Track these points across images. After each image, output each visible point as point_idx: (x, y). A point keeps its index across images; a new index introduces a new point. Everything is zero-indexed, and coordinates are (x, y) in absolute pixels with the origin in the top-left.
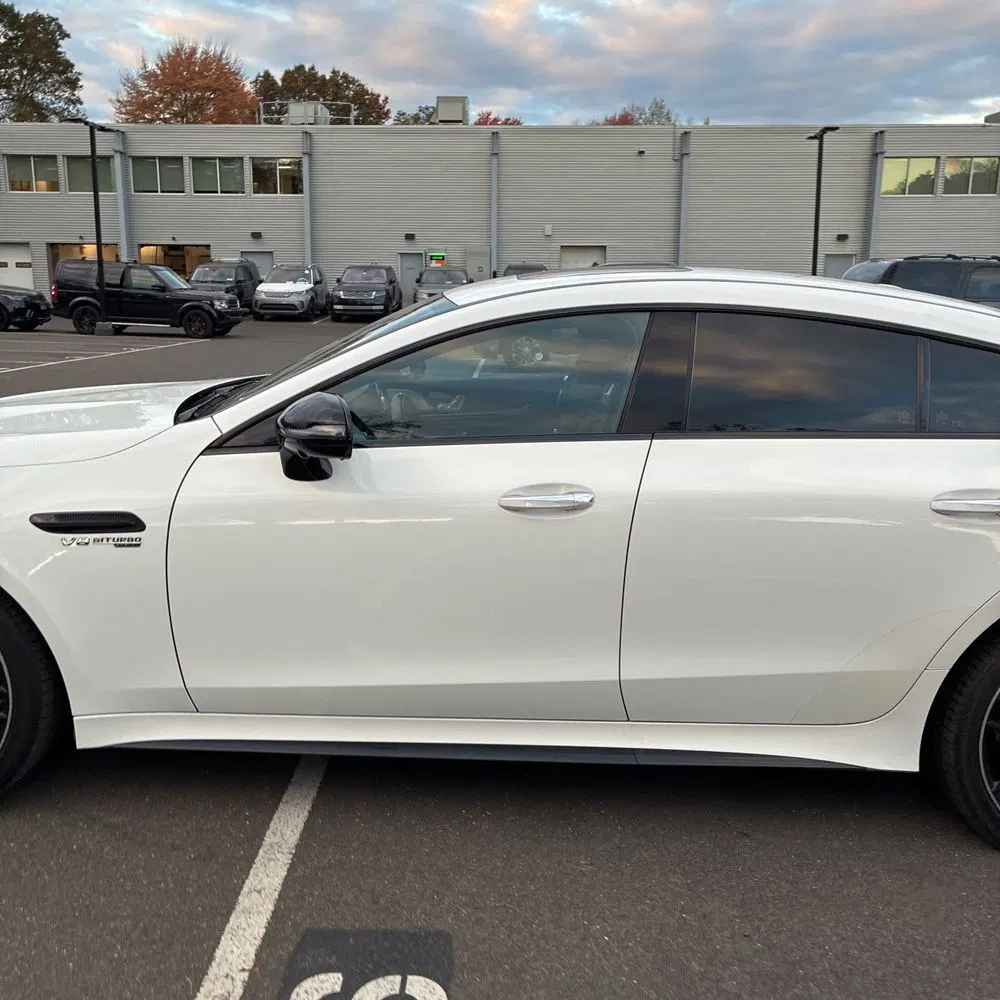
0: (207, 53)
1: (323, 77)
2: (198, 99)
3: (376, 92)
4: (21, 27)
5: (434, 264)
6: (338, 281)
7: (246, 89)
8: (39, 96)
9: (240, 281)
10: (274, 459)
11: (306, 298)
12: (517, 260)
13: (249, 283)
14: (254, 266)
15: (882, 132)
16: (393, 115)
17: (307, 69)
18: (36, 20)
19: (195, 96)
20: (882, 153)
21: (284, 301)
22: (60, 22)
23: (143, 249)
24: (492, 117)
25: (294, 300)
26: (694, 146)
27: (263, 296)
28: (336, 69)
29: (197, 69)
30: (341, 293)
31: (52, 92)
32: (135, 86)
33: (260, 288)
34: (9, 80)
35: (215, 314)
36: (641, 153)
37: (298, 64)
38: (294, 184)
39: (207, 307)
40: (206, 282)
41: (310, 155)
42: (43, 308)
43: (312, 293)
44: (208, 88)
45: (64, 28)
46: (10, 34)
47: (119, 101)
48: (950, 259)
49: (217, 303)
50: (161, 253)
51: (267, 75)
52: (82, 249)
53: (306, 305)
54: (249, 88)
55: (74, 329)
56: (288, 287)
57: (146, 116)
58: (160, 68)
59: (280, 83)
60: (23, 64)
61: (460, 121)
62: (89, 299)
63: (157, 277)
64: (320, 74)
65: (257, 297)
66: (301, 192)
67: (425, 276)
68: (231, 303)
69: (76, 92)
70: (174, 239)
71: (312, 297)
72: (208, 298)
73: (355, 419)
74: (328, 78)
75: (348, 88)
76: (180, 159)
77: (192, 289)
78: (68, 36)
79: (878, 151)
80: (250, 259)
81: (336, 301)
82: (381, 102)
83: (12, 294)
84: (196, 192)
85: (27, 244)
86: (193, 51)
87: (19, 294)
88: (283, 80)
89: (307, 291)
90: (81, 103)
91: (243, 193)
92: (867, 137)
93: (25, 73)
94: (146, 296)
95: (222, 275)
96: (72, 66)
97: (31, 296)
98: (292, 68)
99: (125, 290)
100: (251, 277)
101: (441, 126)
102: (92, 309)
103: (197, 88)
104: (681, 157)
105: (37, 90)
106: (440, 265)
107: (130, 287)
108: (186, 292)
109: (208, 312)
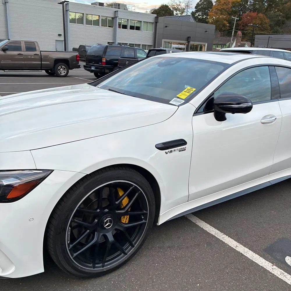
15: (68, 4)
79: (67, 9)
104: (5, 3)
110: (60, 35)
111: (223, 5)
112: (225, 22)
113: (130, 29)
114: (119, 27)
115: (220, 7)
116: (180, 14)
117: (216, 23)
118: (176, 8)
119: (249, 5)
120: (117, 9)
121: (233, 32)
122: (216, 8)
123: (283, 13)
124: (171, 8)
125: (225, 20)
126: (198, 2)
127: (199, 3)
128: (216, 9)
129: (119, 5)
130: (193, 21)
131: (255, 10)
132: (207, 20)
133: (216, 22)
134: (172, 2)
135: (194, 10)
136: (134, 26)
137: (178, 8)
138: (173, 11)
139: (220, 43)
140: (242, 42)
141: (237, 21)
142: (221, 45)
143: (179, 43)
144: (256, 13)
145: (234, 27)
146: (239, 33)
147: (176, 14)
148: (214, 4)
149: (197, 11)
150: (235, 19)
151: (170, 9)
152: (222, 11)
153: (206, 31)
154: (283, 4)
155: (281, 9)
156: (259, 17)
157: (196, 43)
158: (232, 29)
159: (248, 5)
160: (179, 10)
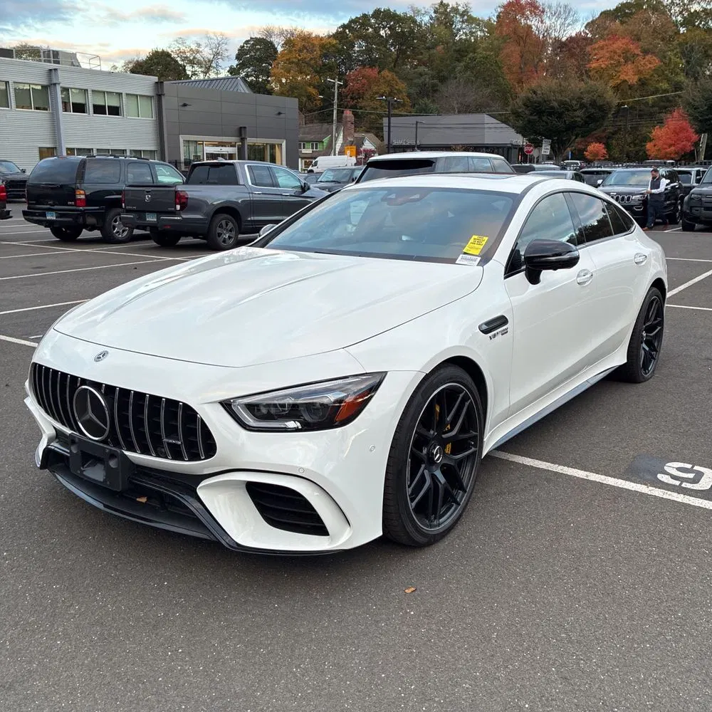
111: (300, 51)
112: (311, 90)
113: (94, 113)
114: (66, 109)
115: (295, 56)
116: (202, 72)
117: (290, 93)
118: (191, 58)
119: (358, 51)
120: (52, 64)
121: (335, 112)
122: (285, 58)
123: (432, 69)
124: (178, 59)
125: (309, 86)
126: (242, 45)
127: (244, 46)
128: (287, 60)
129: (56, 54)
130: (247, 92)
131: (372, 63)
132: (268, 87)
133: (290, 91)
134: (178, 45)
135: (235, 63)
136: (105, 106)
137: (194, 58)
138: (185, 66)
139: (310, 137)
140: (356, 135)
141: (340, 86)
142: (309, 142)
143: (219, 142)
144: (376, 70)
145: (336, 101)
146: (348, 115)
147: (192, 72)
148: (280, 49)
149: (242, 66)
150: (334, 83)
151: (177, 61)
152: (301, 66)
153: (279, 114)
154: (429, 48)
155: (426, 59)
156: (384, 78)
157: (259, 141)
158: (332, 105)
159: (355, 53)
160: (199, 63)
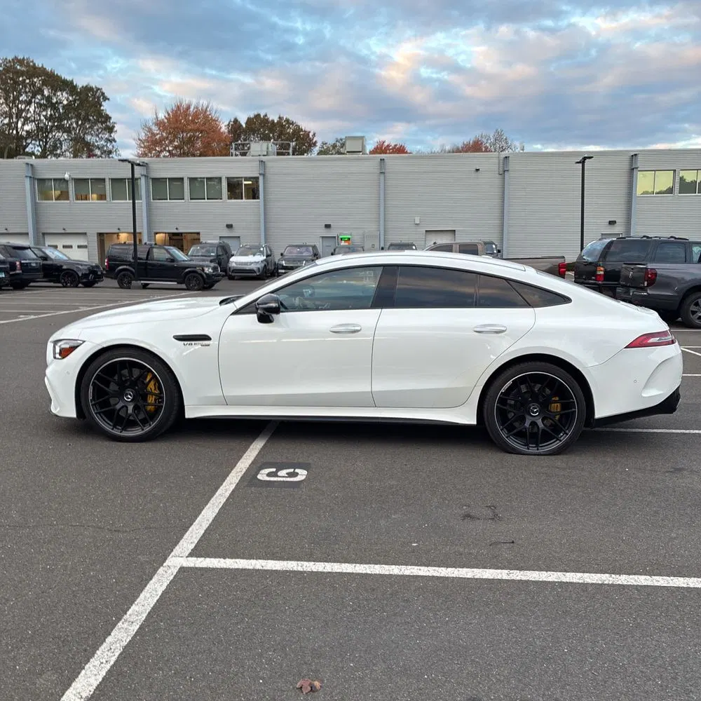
0: (197, 108)
1: (273, 121)
2: (190, 138)
3: (307, 130)
4: (78, 94)
5: (343, 243)
6: (282, 254)
7: (222, 130)
8: (88, 138)
9: (220, 255)
10: (255, 316)
11: (261, 266)
12: (397, 241)
13: (225, 257)
14: (228, 245)
15: (636, 155)
16: (319, 144)
17: (262, 116)
18: (88, 89)
19: (189, 135)
20: (637, 168)
21: (248, 267)
22: (104, 90)
23: (157, 236)
24: (386, 144)
25: (253, 267)
26: (512, 165)
27: (234, 265)
28: (281, 116)
29: (190, 118)
30: (284, 262)
31: (97, 136)
32: (150, 130)
33: (232, 259)
34: (69, 127)
35: (205, 275)
36: (477, 170)
37: (256, 113)
38: (253, 193)
39: (199, 271)
40: (198, 256)
41: (264, 175)
42: (99, 273)
43: (265, 263)
44: (197, 130)
45: (106, 94)
46: (71, 98)
47: (140, 140)
48: (645, 238)
49: (206, 269)
50: (168, 238)
51: (236, 121)
52: (118, 236)
53: (261, 270)
54: (224, 129)
55: (118, 286)
56: (250, 259)
57: (157, 148)
58: (166, 118)
59: (244, 126)
60: (78, 117)
61: (360, 152)
62: (128, 267)
63: (169, 253)
64: (270, 119)
65: (230, 265)
66: (258, 198)
67: (337, 250)
68: (215, 269)
69: (112, 135)
70: (177, 229)
71: (265, 265)
72: (200, 266)
73: (282, 304)
74: (276, 121)
75: (289, 127)
76: (182, 179)
77: (190, 261)
78: (108, 99)
79: (634, 167)
80: (226, 241)
81: (281, 267)
82: (311, 136)
83: (82, 265)
84: (191, 199)
85: (85, 234)
86: (189, 107)
87: (86, 265)
88: (246, 123)
89: (262, 261)
90: (115, 141)
91: (221, 199)
92: (626, 158)
93: (80, 122)
94: (161, 265)
95: (208, 251)
96: (110, 118)
97: (92, 266)
98: (252, 116)
99: (150, 262)
100: (226, 253)
101: (348, 156)
102: (129, 273)
103: (191, 130)
104: (504, 172)
105: (88, 134)
106: (347, 244)
107: (153, 260)
108: (187, 262)
109: (201, 275)
110: (612, 223)
